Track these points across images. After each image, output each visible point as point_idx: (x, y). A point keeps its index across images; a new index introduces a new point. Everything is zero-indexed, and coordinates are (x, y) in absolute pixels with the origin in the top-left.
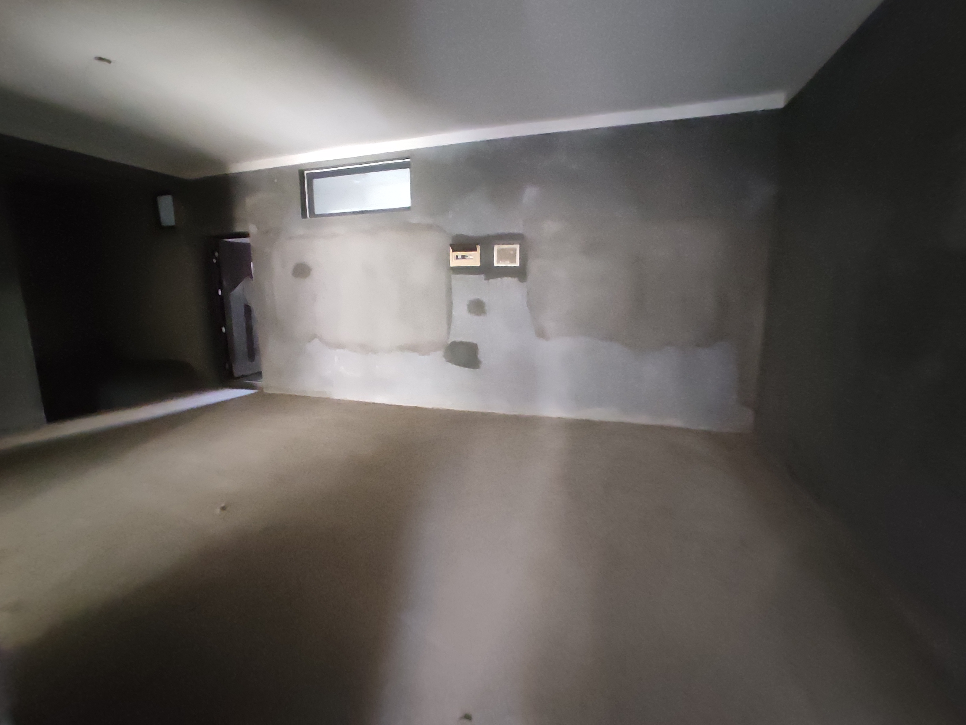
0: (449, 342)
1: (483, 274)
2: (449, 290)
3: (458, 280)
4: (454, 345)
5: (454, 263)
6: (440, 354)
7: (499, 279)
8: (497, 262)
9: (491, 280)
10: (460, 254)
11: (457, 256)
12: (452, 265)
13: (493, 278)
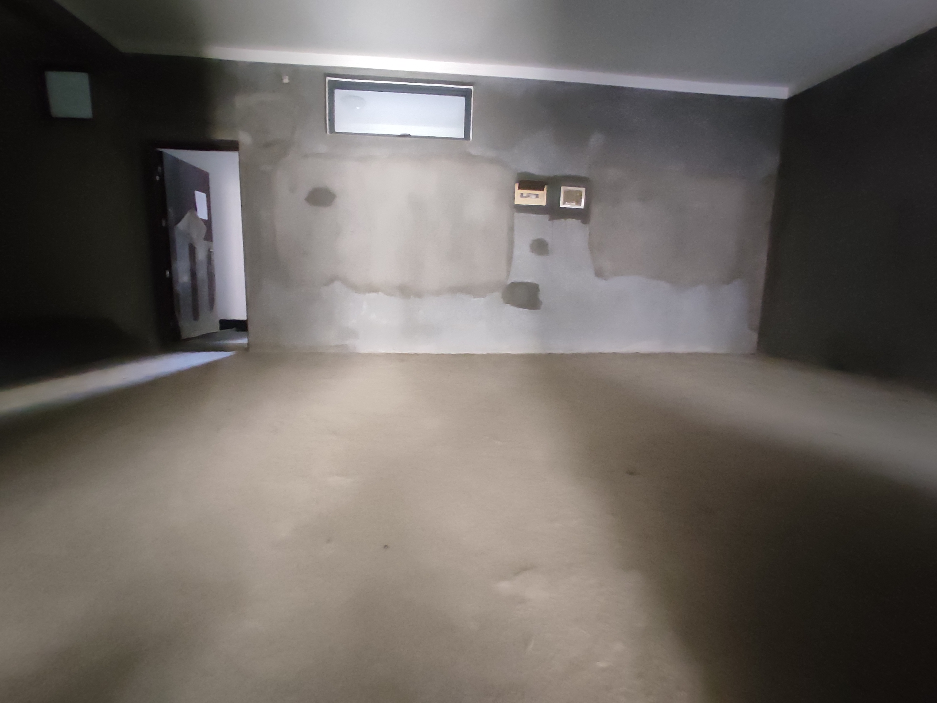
0: (509, 282)
1: (547, 214)
2: (511, 229)
3: (521, 218)
4: (514, 285)
5: (519, 201)
6: (498, 295)
7: (563, 220)
8: (563, 202)
9: (555, 220)
10: (526, 192)
11: (522, 194)
12: (516, 203)
13: (556, 219)
